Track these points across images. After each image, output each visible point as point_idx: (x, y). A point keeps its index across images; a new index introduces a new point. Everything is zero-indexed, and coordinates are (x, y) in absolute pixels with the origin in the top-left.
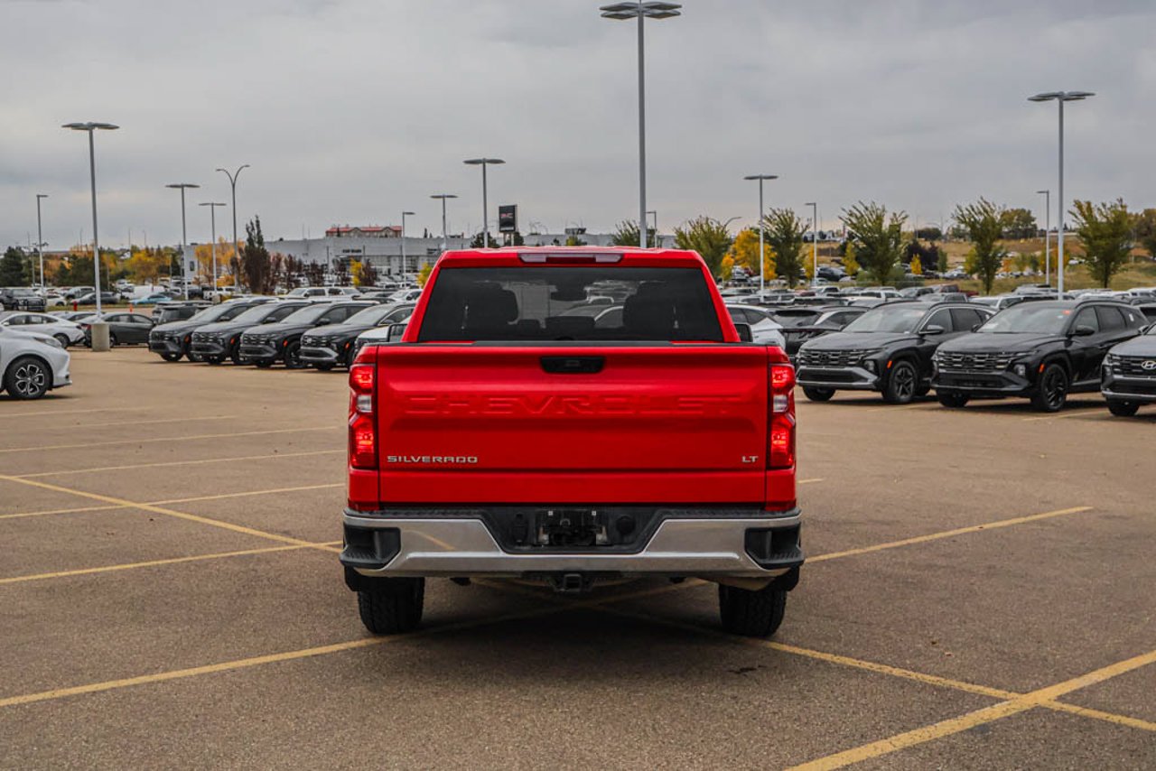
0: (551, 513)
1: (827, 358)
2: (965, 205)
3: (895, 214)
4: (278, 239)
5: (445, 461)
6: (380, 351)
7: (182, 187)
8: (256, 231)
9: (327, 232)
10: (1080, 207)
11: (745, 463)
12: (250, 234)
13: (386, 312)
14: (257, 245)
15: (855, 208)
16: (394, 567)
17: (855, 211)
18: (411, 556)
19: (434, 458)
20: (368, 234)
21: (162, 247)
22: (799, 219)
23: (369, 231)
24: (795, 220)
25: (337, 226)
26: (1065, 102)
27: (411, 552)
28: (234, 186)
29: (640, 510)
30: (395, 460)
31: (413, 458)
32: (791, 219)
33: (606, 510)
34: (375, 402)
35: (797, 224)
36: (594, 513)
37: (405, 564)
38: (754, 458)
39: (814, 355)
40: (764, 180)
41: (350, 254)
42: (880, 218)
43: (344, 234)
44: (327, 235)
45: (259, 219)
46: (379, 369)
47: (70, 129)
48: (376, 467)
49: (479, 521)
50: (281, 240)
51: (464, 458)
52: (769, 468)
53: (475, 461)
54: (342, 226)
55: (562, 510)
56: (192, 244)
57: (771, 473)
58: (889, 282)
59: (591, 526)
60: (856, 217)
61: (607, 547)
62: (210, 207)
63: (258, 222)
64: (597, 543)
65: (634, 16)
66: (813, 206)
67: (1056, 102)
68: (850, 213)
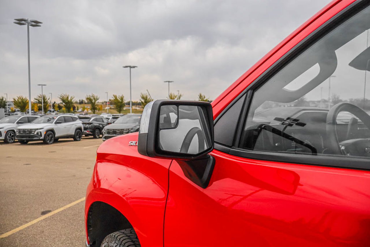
1: (116, 132)
2: (88, 95)
10: (114, 96)
15: (62, 94)
22: (47, 97)
26: (131, 69)
32: (45, 97)
39: (110, 131)
42: (68, 98)
58: (71, 112)
65: (26, 24)
66: (51, 94)
67: (129, 68)
68: (61, 96)
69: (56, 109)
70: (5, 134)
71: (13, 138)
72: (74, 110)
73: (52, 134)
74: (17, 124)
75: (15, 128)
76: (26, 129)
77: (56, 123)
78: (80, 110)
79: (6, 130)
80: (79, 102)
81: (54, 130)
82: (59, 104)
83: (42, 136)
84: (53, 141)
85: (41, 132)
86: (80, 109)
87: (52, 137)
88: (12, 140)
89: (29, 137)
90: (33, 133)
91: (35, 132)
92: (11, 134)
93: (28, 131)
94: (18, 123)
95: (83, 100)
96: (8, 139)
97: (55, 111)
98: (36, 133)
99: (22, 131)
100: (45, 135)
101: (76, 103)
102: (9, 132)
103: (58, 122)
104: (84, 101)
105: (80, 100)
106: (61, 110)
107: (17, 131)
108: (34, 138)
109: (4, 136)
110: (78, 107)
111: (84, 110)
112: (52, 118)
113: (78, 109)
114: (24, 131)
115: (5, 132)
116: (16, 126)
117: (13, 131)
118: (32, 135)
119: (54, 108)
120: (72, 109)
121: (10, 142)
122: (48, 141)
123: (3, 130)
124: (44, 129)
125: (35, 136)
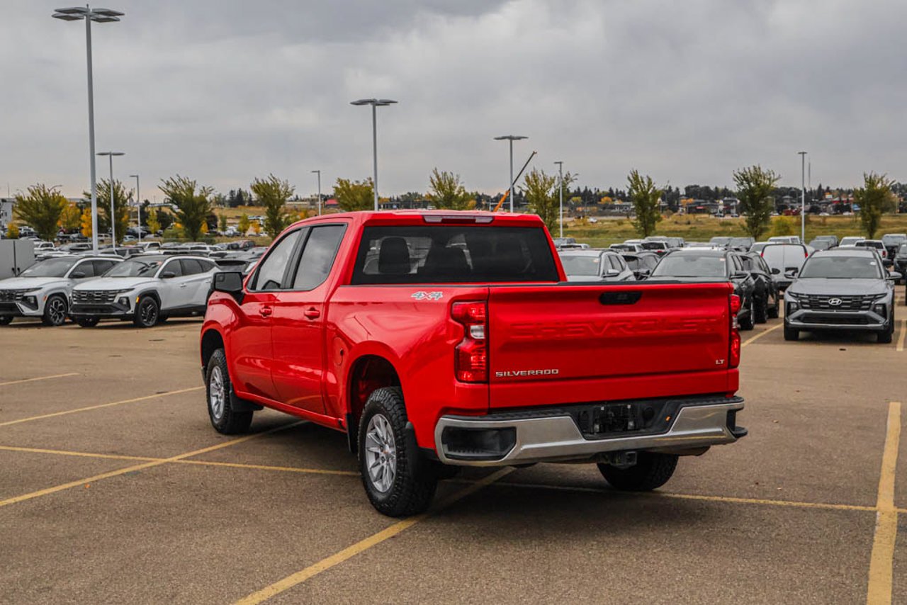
0: (602, 409)
3: (204, 188)
5: (537, 373)
6: (491, 290)
11: (717, 365)
15: (172, 179)
16: (512, 458)
17: (171, 181)
18: (524, 447)
19: (529, 372)
22: (125, 188)
24: (122, 188)
26: (377, 107)
27: (523, 445)
29: (656, 402)
30: (502, 375)
31: (514, 372)
32: (118, 188)
33: (636, 404)
34: (487, 331)
35: (123, 192)
36: (629, 407)
37: (520, 454)
38: (722, 361)
40: (113, 157)
42: (191, 190)
46: (489, 305)
48: (487, 382)
49: (569, 417)
51: (550, 371)
52: (728, 368)
53: (557, 372)
55: (609, 405)
57: (729, 371)
58: (200, 238)
59: (627, 417)
60: (173, 186)
61: (636, 431)
64: (629, 428)
65: (83, 19)
66: (136, 178)
67: (370, 106)
68: (168, 184)
69: (151, 228)
70: (45, 302)
71: (62, 312)
72: (210, 227)
73: (153, 304)
74: (69, 279)
75: (64, 288)
76: (94, 291)
77: (163, 276)
78: (232, 229)
79: (46, 293)
80: (228, 198)
81: (157, 293)
82: (160, 207)
83: (130, 308)
84: (154, 322)
85: (127, 298)
86: (232, 224)
87: (152, 311)
88: (60, 318)
89: (103, 309)
90: (111, 301)
91: (114, 297)
92: (56, 304)
93: (99, 296)
94: (73, 276)
95: (243, 190)
96: (51, 316)
97: (149, 233)
98: (116, 301)
99: (85, 295)
100: (137, 305)
101: (220, 201)
102: (53, 298)
103: (166, 272)
104: (246, 194)
105: (232, 192)
106: (167, 231)
107: (74, 295)
108: (112, 311)
109: (43, 307)
110: (224, 219)
111: (245, 231)
112: (152, 264)
113: (224, 229)
114: (90, 295)
115: (45, 298)
116: (68, 283)
117: (62, 295)
118: (108, 305)
119: (144, 223)
120: (204, 228)
121: (56, 322)
122: (145, 320)
123: (39, 295)
124: (135, 290)
125: (115, 307)
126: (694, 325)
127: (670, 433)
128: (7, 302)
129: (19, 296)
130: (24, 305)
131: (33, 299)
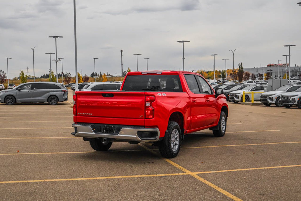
0: (105, 126)
4: (254, 68)
5: (87, 114)
7: (214, 55)
8: (241, 66)
9: (267, 66)
11: (140, 117)
12: (240, 67)
13: (240, 87)
14: (241, 70)
18: (79, 133)
19: (85, 114)
20: (281, 66)
21: (223, 70)
23: (282, 65)
25: (270, 64)
28: (233, 54)
29: (120, 126)
30: (79, 114)
31: (82, 113)
33: (115, 126)
34: (76, 102)
36: (113, 126)
38: (142, 116)
41: (269, 71)
43: (272, 66)
44: (267, 67)
45: (242, 63)
46: (77, 96)
47: (179, 42)
48: (76, 115)
49: (90, 126)
50: (255, 68)
52: (145, 118)
53: (91, 114)
54: (272, 64)
55: (107, 125)
56: (228, 69)
57: (145, 119)
59: (113, 129)
62: (225, 60)
63: (241, 63)
64: (114, 132)
79: (277, 96)
83: (295, 102)
85: (295, 98)
90: (289, 99)
91: (290, 98)
96: (278, 103)
98: (291, 99)
100: (298, 101)
107: (281, 97)
108: (289, 103)
109: (275, 101)
115: (276, 98)
118: (288, 101)
121: (280, 105)
123: (274, 97)
124: (298, 96)
125: (290, 101)
126: (130, 104)
127: (119, 135)
128: (265, 99)
129: (268, 97)
130: (269, 99)
131: (272, 98)
